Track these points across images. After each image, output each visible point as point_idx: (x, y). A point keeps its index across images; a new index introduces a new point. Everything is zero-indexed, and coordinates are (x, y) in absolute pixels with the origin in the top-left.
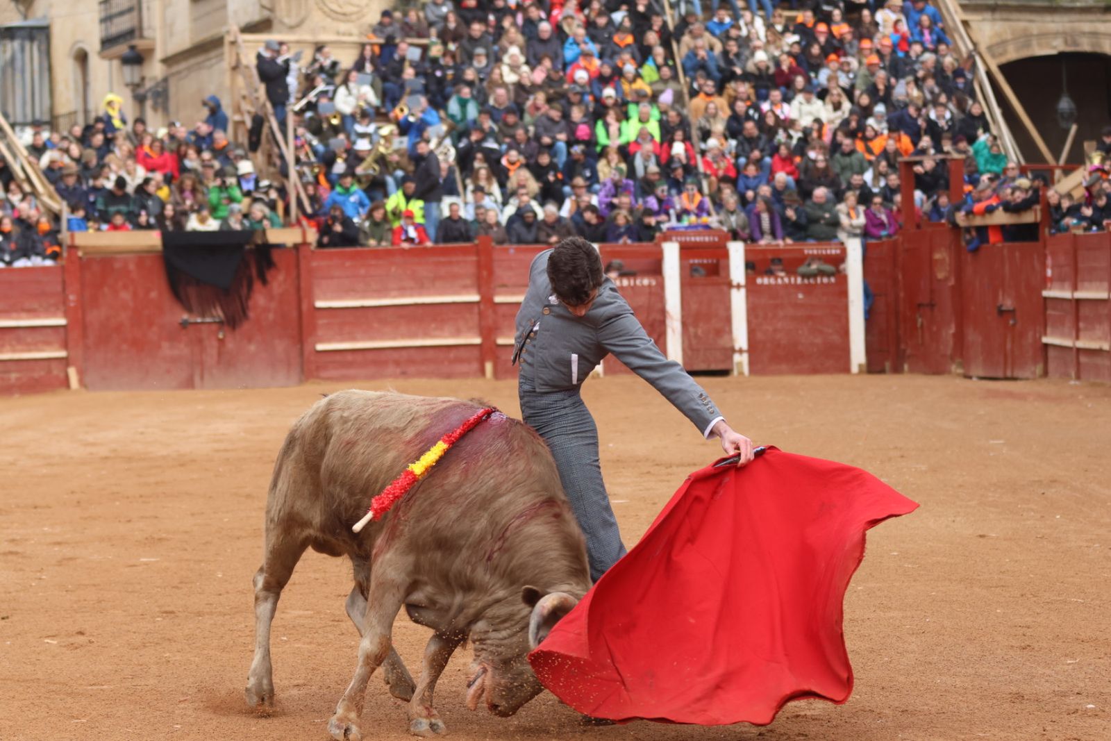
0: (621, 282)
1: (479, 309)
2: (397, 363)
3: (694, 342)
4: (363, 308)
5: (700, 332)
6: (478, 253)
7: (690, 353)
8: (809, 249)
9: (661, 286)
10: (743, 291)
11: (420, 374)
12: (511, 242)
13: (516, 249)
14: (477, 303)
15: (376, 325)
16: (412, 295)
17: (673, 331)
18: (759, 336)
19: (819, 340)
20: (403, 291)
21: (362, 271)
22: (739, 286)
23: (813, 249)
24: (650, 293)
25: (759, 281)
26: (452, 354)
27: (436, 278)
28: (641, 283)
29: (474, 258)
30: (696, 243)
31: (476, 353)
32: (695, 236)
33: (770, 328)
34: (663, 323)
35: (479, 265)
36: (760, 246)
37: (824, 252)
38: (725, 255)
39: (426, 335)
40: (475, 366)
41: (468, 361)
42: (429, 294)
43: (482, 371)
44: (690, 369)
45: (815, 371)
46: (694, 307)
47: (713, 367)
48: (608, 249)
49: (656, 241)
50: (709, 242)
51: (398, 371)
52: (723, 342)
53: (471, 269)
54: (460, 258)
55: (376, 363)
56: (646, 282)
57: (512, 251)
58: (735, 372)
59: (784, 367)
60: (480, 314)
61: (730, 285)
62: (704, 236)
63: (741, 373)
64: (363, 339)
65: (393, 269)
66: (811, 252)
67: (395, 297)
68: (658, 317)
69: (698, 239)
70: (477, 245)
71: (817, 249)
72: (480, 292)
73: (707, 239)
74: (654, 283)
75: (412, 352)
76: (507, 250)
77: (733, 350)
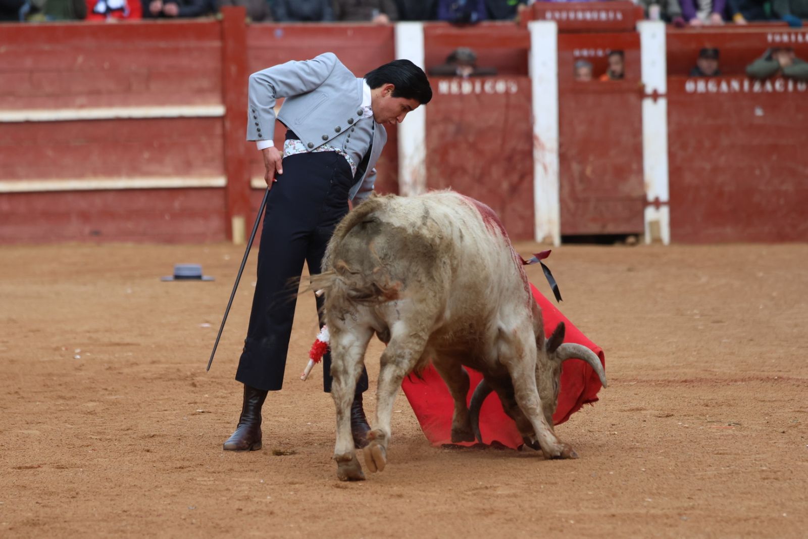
0: (460, 86)
1: (223, 126)
2: (85, 216)
3: (579, 187)
4: (28, 123)
5: (589, 171)
6: (222, 36)
7: (572, 205)
8: (773, 34)
9: (527, 94)
10: (662, 103)
11: (124, 236)
12: (277, 19)
13: (285, 29)
14: (221, 118)
15: (50, 153)
16: (110, 105)
17: (545, 168)
18: (689, 178)
19: (788, 186)
20: (95, 97)
21: (28, 62)
22: (655, 96)
23: (781, 34)
24: (507, 106)
25: (690, 86)
26: (177, 204)
27: (151, 76)
28: (493, 87)
29: (217, 44)
30: (585, 21)
31: (217, 202)
32: (583, 10)
33: (708, 166)
34: (529, 155)
35: (224, 56)
36: (694, 27)
37: (800, 38)
38: (635, 43)
39: (135, 171)
40: (216, 223)
41: (204, 215)
42: (140, 104)
43: (228, 233)
44: (570, 231)
45: (781, 237)
46: (581, 129)
47: (611, 229)
48: (439, 31)
49: (518, 18)
50: (608, 21)
51: (87, 229)
52: (628, 187)
53: (212, 63)
54: (193, 43)
55: (48, 215)
56: (501, 86)
57: (279, 33)
58: (648, 239)
59: (729, 230)
60: (225, 136)
61: (641, 93)
62: (599, 11)
63: (657, 240)
64: (28, 177)
65: (80, 59)
66: (777, 38)
67: (82, 106)
68: (521, 146)
69: (588, 16)
70: (220, 22)
71: (789, 34)
72: (224, 101)
73: (603, 16)
74: (514, 89)
75: (110, 198)
76: (271, 31)
77: (644, 202)
